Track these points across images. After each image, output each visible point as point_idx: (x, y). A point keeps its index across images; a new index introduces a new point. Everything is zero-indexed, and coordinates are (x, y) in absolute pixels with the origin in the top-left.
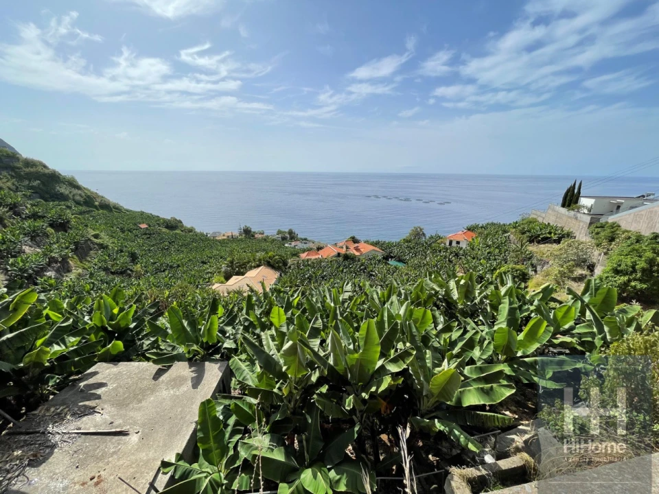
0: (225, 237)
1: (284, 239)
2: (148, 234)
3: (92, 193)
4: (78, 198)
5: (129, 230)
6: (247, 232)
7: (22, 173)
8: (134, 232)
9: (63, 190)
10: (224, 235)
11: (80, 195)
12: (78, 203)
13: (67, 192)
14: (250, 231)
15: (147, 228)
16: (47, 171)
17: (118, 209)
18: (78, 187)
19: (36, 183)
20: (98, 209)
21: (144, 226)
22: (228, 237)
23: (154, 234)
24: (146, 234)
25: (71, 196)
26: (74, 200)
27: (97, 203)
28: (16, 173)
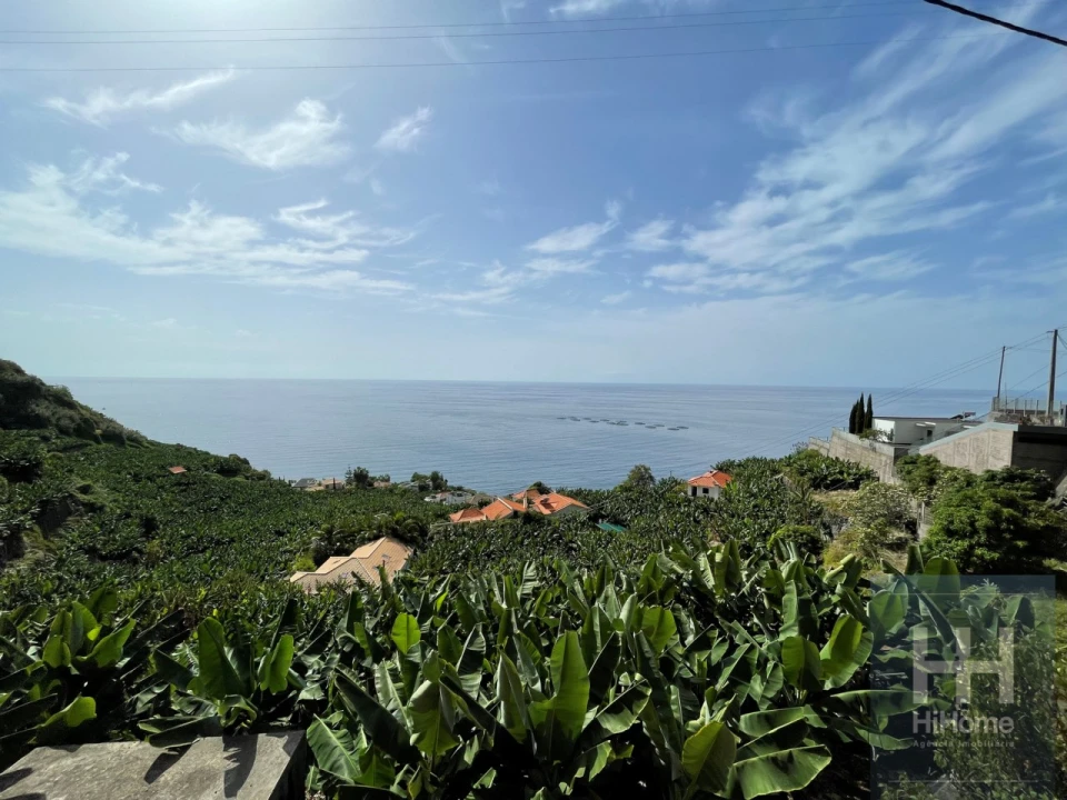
0: (322, 488)
1: (423, 488)
2: (183, 484)
3: (95, 414)
4: (65, 422)
5: (149, 478)
6: (361, 478)
8: (158, 480)
9: (42, 409)
10: (320, 485)
11: (71, 418)
12: (63, 431)
13: (47, 413)
14: (366, 476)
15: (183, 474)
16: (19, 378)
17: (135, 440)
18: (71, 405)
20: (98, 443)
21: (177, 470)
22: (327, 486)
23: (195, 483)
24: (179, 484)
25: (54, 421)
26: (57, 426)
27: (98, 432)
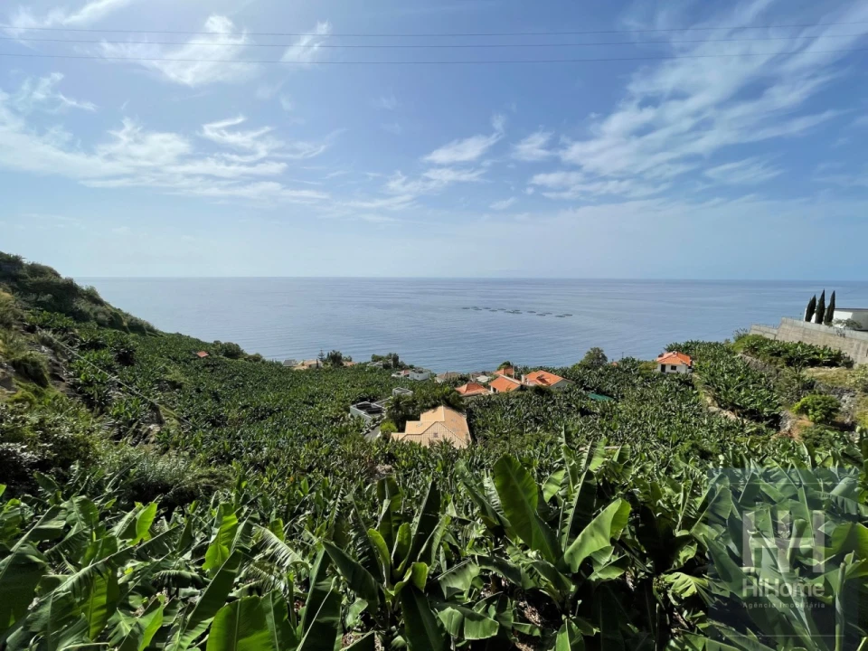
2: (211, 365)
3: (115, 309)
4: (101, 317)
5: (184, 361)
6: (336, 359)
7: (28, 284)
8: (192, 362)
9: (83, 306)
11: (104, 313)
12: (101, 324)
13: (87, 310)
15: (206, 357)
16: (59, 281)
17: (152, 330)
18: (99, 302)
19: (46, 297)
20: (127, 332)
21: (203, 354)
23: (218, 365)
24: (208, 366)
25: (92, 314)
26: (95, 319)
27: (125, 324)
28: (18, 284)
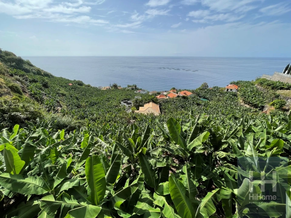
3: (38, 68)
4: (34, 71)
7: (6, 59)
9: (27, 67)
11: (34, 70)
12: (34, 73)
13: (29, 69)
16: (15, 57)
17: (52, 76)
18: (31, 65)
19: (14, 64)
20: (44, 77)
25: (31, 70)
26: (32, 72)
27: (42, 74)
28: (3, 59)
